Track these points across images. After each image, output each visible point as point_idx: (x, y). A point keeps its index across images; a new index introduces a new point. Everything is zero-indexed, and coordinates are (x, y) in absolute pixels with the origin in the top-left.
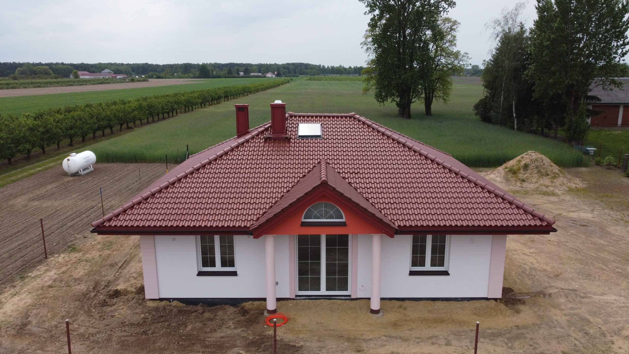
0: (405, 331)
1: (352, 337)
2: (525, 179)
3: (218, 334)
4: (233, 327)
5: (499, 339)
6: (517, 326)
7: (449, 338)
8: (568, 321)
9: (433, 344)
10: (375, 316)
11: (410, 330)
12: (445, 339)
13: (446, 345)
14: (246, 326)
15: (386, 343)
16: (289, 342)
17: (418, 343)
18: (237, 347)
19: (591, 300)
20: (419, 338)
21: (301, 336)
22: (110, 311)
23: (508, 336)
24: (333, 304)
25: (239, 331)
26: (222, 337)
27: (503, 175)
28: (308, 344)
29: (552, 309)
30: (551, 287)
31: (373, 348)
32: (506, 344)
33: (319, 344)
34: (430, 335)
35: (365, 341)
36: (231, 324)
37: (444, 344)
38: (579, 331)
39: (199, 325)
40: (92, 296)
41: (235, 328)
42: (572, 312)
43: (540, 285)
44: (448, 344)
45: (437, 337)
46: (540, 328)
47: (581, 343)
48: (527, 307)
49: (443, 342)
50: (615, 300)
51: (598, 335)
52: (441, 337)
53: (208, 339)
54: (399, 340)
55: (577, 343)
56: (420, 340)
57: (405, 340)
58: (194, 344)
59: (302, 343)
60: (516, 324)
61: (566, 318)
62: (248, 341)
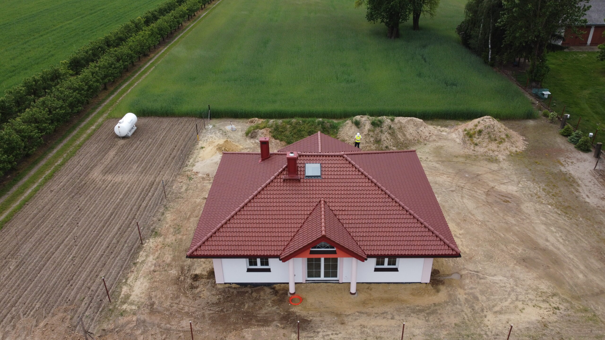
0: (369, 309)
1: (339, 313)
2: (478, 143)
3: (264, 311)
4: (271, 305)
5: (422, 314)
6: (435, 304)
7: (394, 314)
8: (466, 299)
9: (384, 318)
10: (353, 296)
11: (372, 307)
12: (391, 314)
13: (392, 319)
14: (278, 305)
15: (358, 318)
16: (304, 317)
17: (376, 317)
18: (275, 321)
19: (485, 281)
20: (377, 313)
21: (310, 313)
22: (198, 293)
23: (428, 311)
24: (328, 286)
25: (274, 308)
26: (266, 314)
27: (461, 137)
28: (315, 319)
29: (459, 289)
30: (464, 269)
31: (351, 322)
32: (425, 318)
33: (320, 318)
34: (383, 311)
35: (347, 316)
36: (270, 303)
37: (390, 318)
38: (470, 308)
39: (252, 304)
40: (183, 279)
41: (273, 306)
42: (470, 291)
43: (458, 267)
44: (392, 318)
45: (387, 313)
46: (447, 305)
47: (468, 317)
48: (445, 287)
49: (389, 316)
50: (501, 280)
51: (479, 311)
52: (389, 313)
53: (258, 315)
54: (365, 315)
55: (465, 316)
56: (377, 315)
57: (369, 315)
58: (251, 319)
59: (311, 318)
60: (435, 302)
61: (465, 296)
62: (281, 316)
